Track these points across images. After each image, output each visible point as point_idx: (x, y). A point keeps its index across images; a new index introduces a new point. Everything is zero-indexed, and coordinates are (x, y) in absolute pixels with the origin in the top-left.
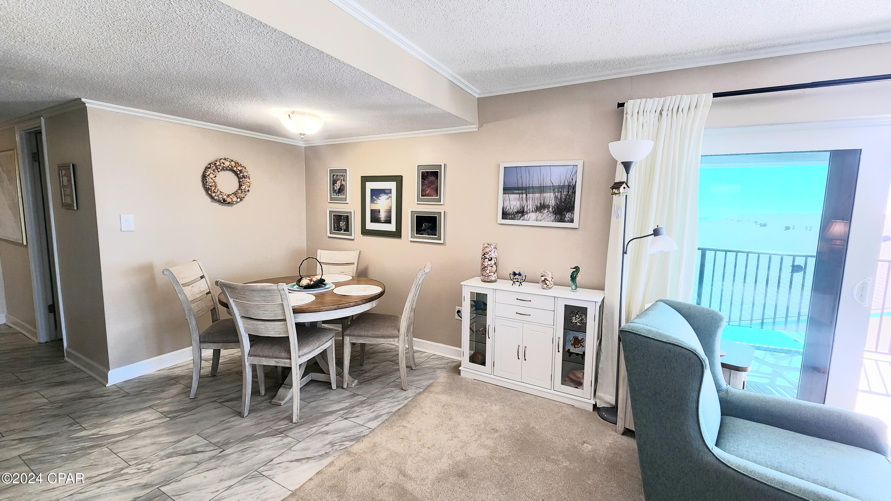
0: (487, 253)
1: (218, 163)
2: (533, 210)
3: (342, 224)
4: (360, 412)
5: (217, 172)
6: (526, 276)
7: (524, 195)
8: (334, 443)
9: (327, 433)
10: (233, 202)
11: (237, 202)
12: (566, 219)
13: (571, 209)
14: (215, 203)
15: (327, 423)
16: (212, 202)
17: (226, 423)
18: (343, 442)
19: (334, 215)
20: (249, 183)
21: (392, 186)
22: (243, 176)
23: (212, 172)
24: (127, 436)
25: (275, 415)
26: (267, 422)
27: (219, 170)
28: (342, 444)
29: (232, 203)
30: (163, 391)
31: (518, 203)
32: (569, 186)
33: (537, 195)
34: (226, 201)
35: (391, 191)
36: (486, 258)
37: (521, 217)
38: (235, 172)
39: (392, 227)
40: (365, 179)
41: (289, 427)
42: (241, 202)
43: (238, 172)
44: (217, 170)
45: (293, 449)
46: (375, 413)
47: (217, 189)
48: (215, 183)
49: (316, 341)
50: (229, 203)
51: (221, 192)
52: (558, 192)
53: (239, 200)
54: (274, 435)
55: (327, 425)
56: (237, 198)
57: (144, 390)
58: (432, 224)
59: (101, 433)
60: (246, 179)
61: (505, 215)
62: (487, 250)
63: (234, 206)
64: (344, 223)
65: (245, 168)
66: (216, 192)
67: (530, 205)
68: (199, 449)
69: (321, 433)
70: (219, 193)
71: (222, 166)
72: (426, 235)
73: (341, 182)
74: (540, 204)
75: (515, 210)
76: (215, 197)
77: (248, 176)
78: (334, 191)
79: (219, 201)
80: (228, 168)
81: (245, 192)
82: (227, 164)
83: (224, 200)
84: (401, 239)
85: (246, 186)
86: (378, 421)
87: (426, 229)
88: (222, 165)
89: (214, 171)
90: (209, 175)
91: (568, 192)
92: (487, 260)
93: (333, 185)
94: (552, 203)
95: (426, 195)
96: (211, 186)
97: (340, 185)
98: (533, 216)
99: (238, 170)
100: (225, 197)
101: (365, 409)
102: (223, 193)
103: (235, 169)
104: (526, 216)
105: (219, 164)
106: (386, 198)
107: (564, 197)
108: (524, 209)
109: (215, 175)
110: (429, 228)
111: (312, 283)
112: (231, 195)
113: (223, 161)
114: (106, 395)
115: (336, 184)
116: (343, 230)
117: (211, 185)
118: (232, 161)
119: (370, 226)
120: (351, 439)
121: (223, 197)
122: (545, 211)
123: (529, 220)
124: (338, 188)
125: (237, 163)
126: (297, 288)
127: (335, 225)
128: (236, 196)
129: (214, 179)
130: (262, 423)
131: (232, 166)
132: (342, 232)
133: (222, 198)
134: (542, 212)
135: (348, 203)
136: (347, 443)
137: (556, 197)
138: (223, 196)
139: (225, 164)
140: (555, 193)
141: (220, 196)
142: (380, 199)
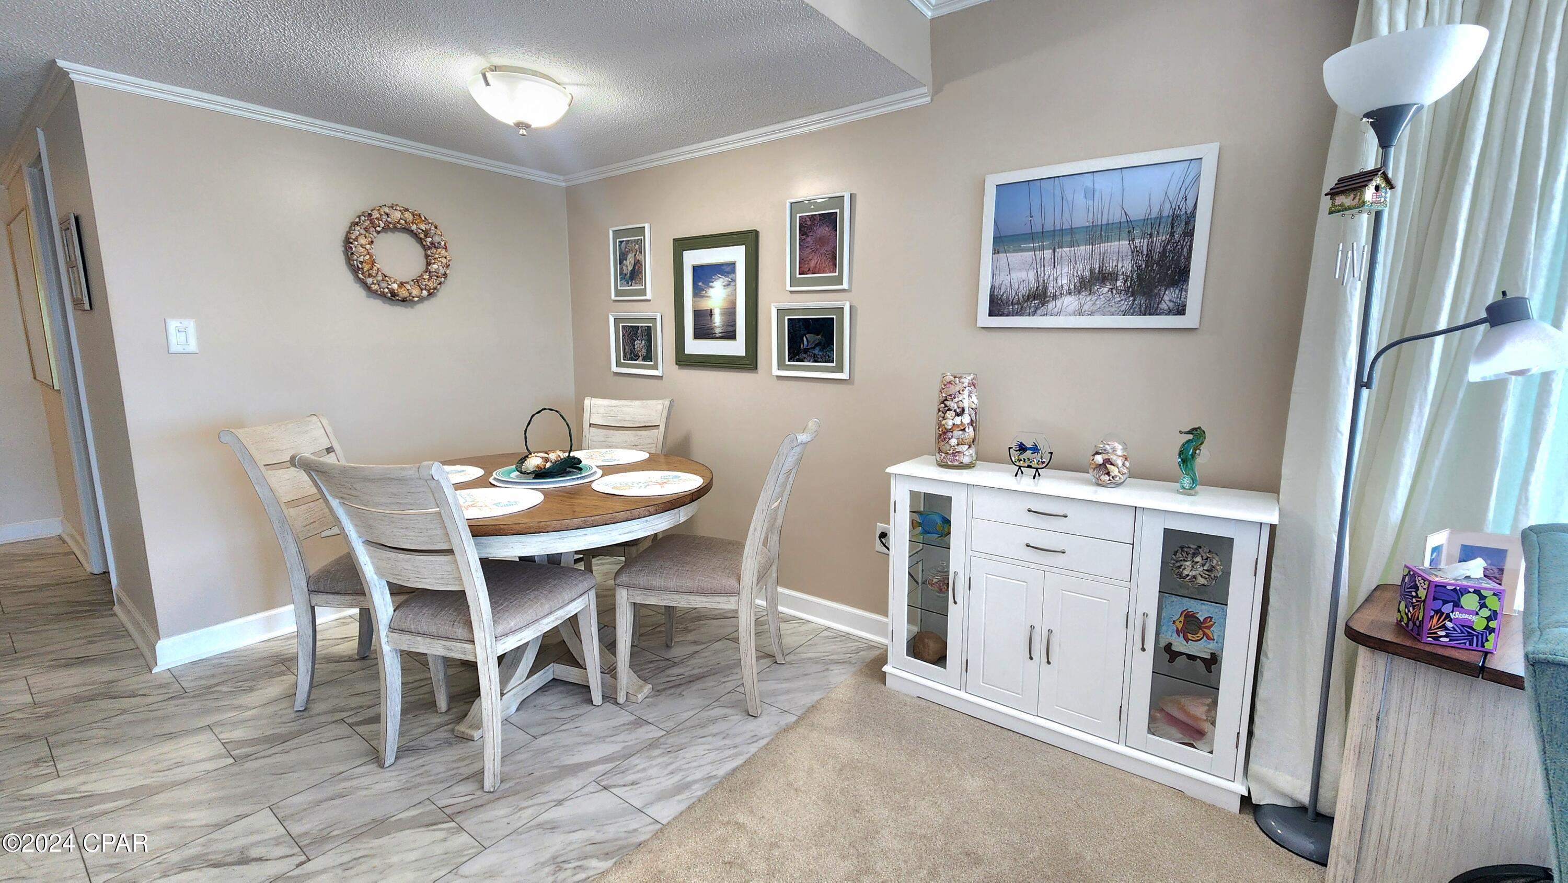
0: (952, 397)
1: (376, 215)
2: (1072, 287)
3: (640, 345)
4: (644, 770)
5: (375, 234)
6: (1051, 453)
7: (1048, 253)
8: (563, 859)
9: (552, 827)
10: (413, 297)
11: (422, 299)
12: (1163, 306)
13: (1181, 276)
14: (375, 299)
15: (562, 797)
16: (368, 297)
17: (345, 780)
18: (586, 858)
19: (622, 326)
20: (446, 258)
21: (736, 254)
22: (432, 243)
23: (363, 231)
24: (128, 801)
25: (455, 765)
26: (430, 783)
27: (378, 229)
28: (580, 867)
29: (410, 300)
30: (251, 689)
31: (1032, 275)
32: (1175, 217)
33: (1084, 250)
34: (398, 296)
35: (735, 267)
36: (949, 410)
37: (1037, 308)
38: (415, 235)
39: (737, 348)
40: (682, 245)
41: (473, 803)
42: (433, 300)
43: (422, 236)
44: (375, 228)
45: (464, 870)
46: (676, 778)
47: (375, 268)
48: (371, 256)
49: (543, 601)
50: (404, 300)
51: (386, 276)
52: (1143, 237)
53: (425, 293)
54: (432, 825)
55: (560, 803)
56: (422, 290)
57: (217, 685)
58: (822, 336)
59: (83, 788)
60: (439, 250)
61: (997, 306)
62: (953, 390)
63: (419, 307)
64: (643, 342)
65: (436, 228)
66: (374, 275)
67: (1064, 276)
68: (255, 853)
69: (539, 826)
70: (380, 278)
71: (384, 220)
72: (809, 361)
73: (635, 255)
74: (1092, 271)
75: (1023, 291)
76: (373, 286)
77: (443, 243)
78: (623, 276)
79: (383, 295)
80: (399, 226)
81: (437, 277)
82: (396, 215)
83: (394, 294)
84: (757, 373)
85: (439, 264)
86: (679, 802)
87: (809, 349)
88: (385, 217)
89: (366, 229)
90: (356, 240)
91: (1172, 234)
92: (953, 413)
93: (620, 264)
94: (1126, 266)
95: (809, 270)
96: (361, 263)
97: (633, 262)
98: (1070, 302)
99: (419, 231)
100: (395, 286)
101: (654, 762)
102: (390, 278)
103: (414, 227)
104: (1051, 305)
105: (378, 215)
106: (724, 284)
107: (1158, 247)
108: (1046, 288)
109: (370, 239)
110: (817, 345)
111: (548, 465)
112: (407, 283)
113: (387, 210)
114: (141, 693)
115: (626, 260)
116: (640, 359)
117: (361, 259)
118: (407, 210)
119: (694, 347)
120: (606, 851)
121: (389, 287)
122: (1105, 290)
123: (1058, 314)
124: (630, 268)
125: (417, 216)
126: (517, 477)
127: (627, 347)
128: (419, 286)
129: (368, 247)
130: (420, 785)
131: (405, 221)
132: (639, 362)
133: (388, 288)
134: (1095, 293)
135: (650, 300)
136: (594, 863)
137: (1136, 252)
138: (390, 285)
139: (392, 216)
140: (1133, 240)
141: (384, 285)
142: (712, 287)
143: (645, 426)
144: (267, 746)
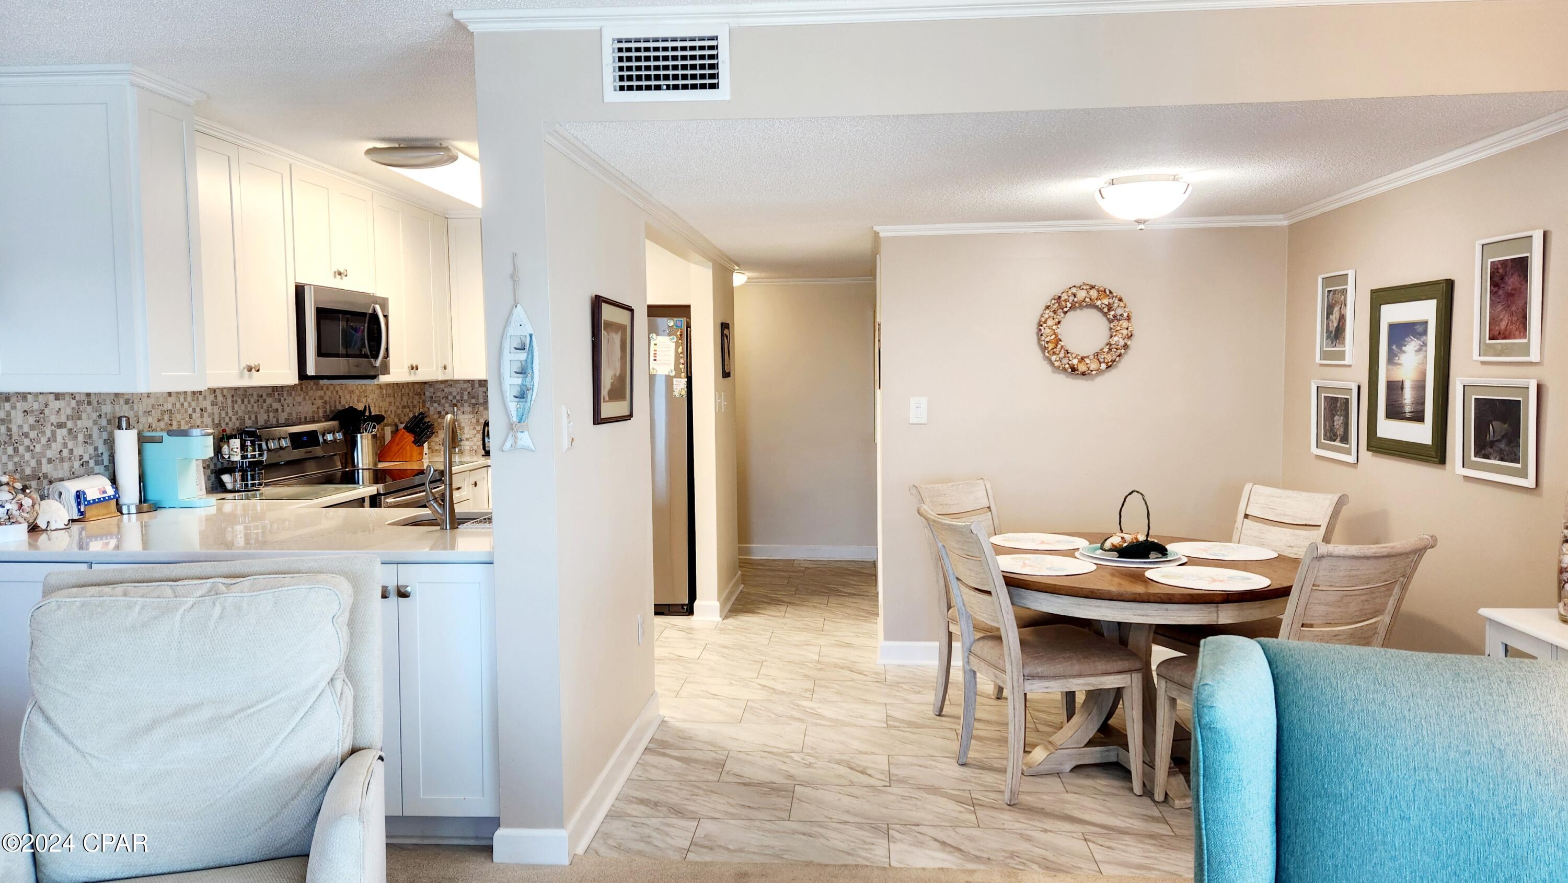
1: (1064, 297)
3: (1338, 422)
4: (1127, 845)
5: (1062, 315)
8: (1018, 855)
9: (1028, 839)
10: (1092, 371)
11: (1099, 372)
14: (1059, 374)
15: (1049, 829)
16: (1053, 372)
17: (934, 760)
18: (1032, 862)
19: (1325, 396)
20: (1127, 329)
21: (1428, 311)
22: (1114, 316)
23: (1052, 314)
24: (832, 724)
25: (1000, 782)
26: (976, 783)
27: (1065, 310)
28: (1024, 863)
29: (1089, 374)
30: (919, 692)
34: (1078, 370)
35: (1426, 327)
38: (1100, 310)
39: (1422, 433)
40: (1381, 297)
41: (993, 805)
42: (1113, 373)
43: (1106, 310)
44: (1062, 309)
45: (959, 830)
46: (1147, 861)
47: (1059, 346)
48: (1057, 336)
50: (1083, 374)
51: (1068, 353)
53: (1103, 366)
54: (960, 803)
55: (1046, 831)
56: (1100, 363)
57: (903, 683)
58: (1510, 425)
59: (819, 710)
60: (1121, 322)
63: (1100, 380)
64: (1342, 418)
65: (1120, 300)
66: (1057, 352)
68: (869, 772)
69: (1021, 835)
70: (1062, 355)
71: (1071, 301)
72: (1495, 459)
73: (1340, 308)
76: (1055, 363)
77: (1125, 315)
78: (1328, 334)
79: (1065, 370)
80: (1085, 304)
81: (1117, 349)
82: (1082, 294)
83: (1074, 369)
84: (1445, 468)
85: (1120, 336)
87: (1497, 441)
88: (1071, 298)
89: (1055, 312)
90: (1045, 322)
93: (1327, 319)
95: (1500, 333)
96: (1047, 342)
97: (1338, 317)
99: (1104, 306)
100: (1075, 362)
101: (1142, 846)
102: (1072, 354)
103: (1098, 303)
105: (1066, 297)
106: (1416, 349)
109: (1057, 320)
110: (1503, 437)
112: (1088, 357)
113: (1074, 290)
114: (865, 673)
115: (1332, 314)
116: (1339, 439)
117: (1047, 339)
118: (1092, 287)
119: (1389, 429)
120: (1047, 865)
121: (1070, 362)
124: (1335, 325)
125: (1103, 292)
127: (1327, 423)
128: (1098, 359)
129: (1054, 327)
130: (970, 782)
131: (1090, 299)
132: (1337, 443)
133: (1068, 364)
135: (1350, 366)
136: (1035, 866)
138: (1070, 360)
139: (1078, 296)
141: (1065, 361)
142: (1404, 352)
143: (1306, 525)
144: (906, 726)
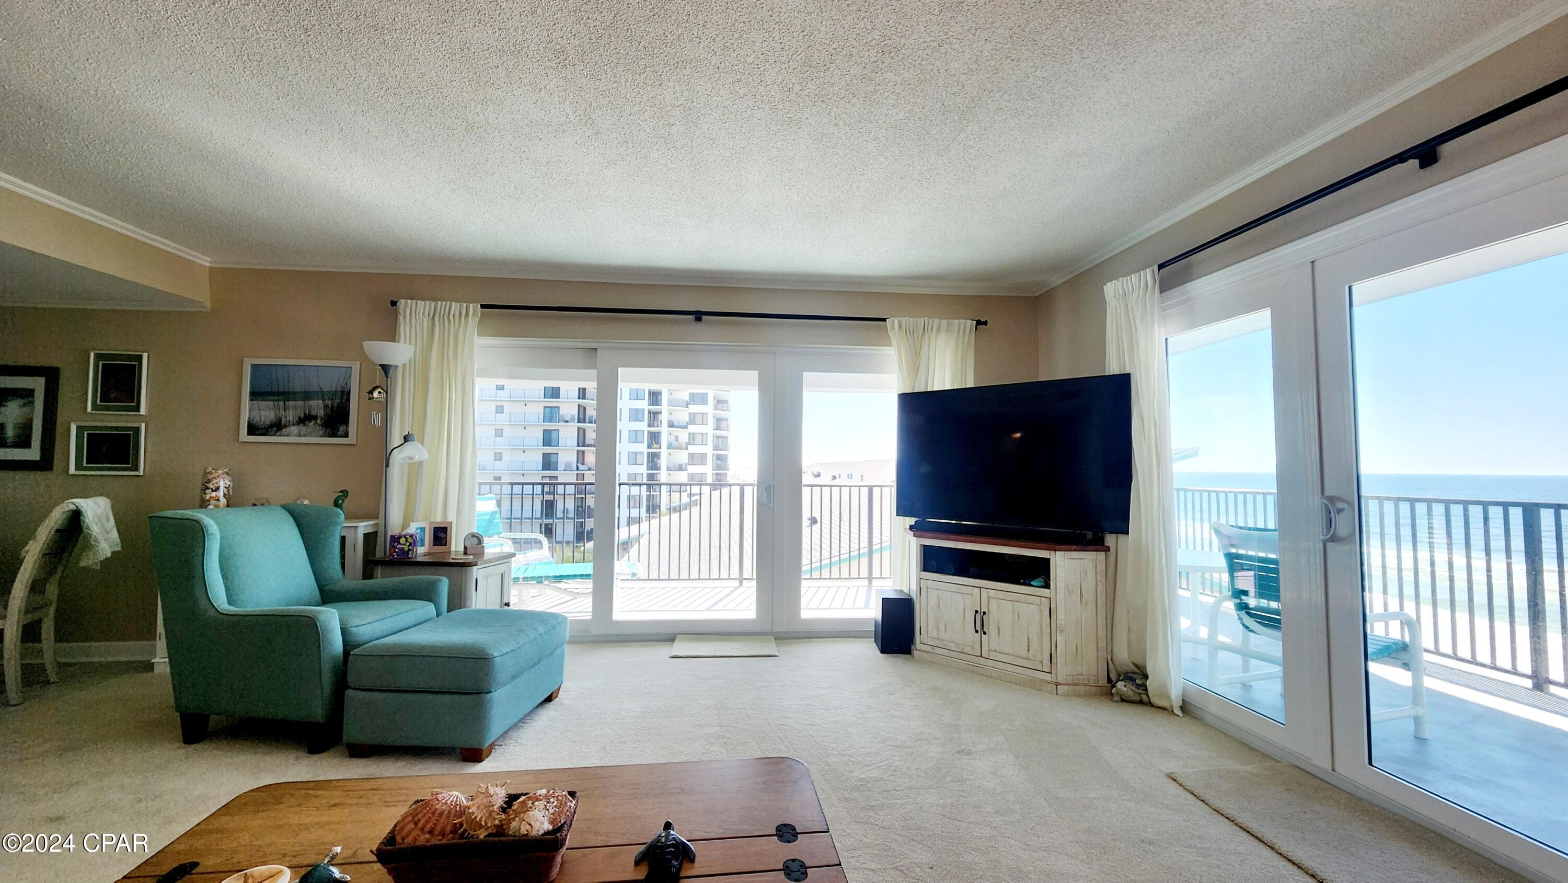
2: (295, 422)
7: (281, 403)
12: (339, 433)
13: (346, 421)
31: (272, 413)
32: (343, 392)
33: (300, 403)
35: (33, 393)
36: (208, 488)
37: (276, 432)
39: (31, 454)
52: (329, 400)
58: (121, 445)
61: (253, 429)
62: (210, 477)
67: (291, 416)
72: (109, 463)
74: (305, 414)
75: (268, 422)
84: (54, 473)
87: (109, 454)
91: (342, 399)
92: (210, 490)
94: (321, 413)
95: (111, 400)
98: (294, 429)
104: (284, 430)
106: (21, 405)
107: (336, 405)
108: (280, 421)
110: (116, 452)
122: (311, 424)
123: (288, 435)
134: (306, 426)
137: (326, 406)
140: (324, 400)
142: (5, 406)
